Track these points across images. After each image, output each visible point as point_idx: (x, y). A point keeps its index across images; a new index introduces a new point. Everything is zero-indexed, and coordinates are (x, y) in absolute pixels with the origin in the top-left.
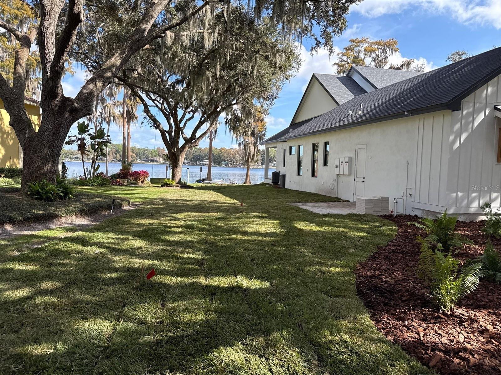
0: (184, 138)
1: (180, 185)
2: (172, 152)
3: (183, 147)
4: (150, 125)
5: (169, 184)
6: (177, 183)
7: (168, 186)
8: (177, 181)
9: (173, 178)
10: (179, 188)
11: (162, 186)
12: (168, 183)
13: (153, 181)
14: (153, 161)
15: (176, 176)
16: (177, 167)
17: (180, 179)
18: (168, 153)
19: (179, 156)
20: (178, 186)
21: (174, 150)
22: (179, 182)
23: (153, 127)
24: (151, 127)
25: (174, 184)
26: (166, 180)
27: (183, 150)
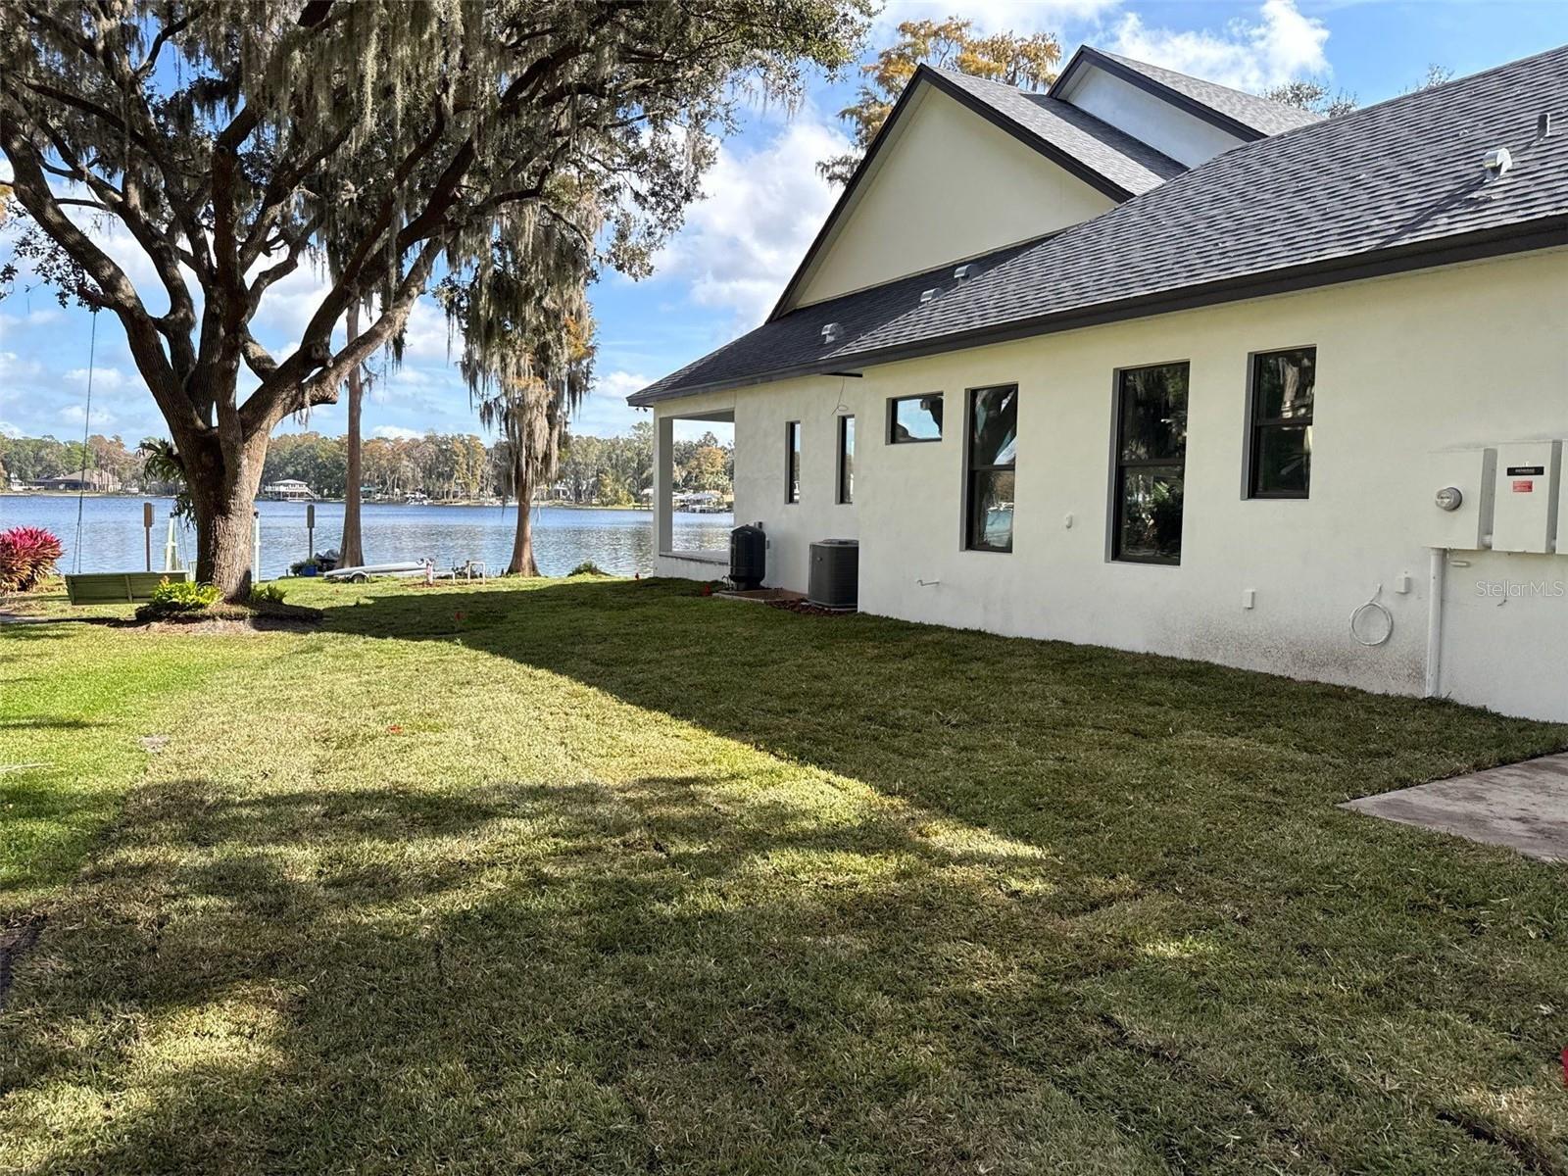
0: (260, 366)
1: (248, 611)
2: (198, 430)
3: (260, 405)
4: (60, 288)
5: (183, 607)
6: (232, 600)
7: (178, 620)
8: (232, 586)
9: (206, 571)
10: (245, 629)
11: (143, 618)
12: (178, 599)
13: (83, 589)
14: (74, 485)
15: (222, 560)
16: (224, 510)
17: (248, 575)
18: (169, 438)
19: (235, 452)
20: (240, 617)
21: (207, 420)
22: (244, 594)
23: (73, 299)
24: (62, 295)
25: (215, 603)
26: (166, 585)
27: (261, 419)
